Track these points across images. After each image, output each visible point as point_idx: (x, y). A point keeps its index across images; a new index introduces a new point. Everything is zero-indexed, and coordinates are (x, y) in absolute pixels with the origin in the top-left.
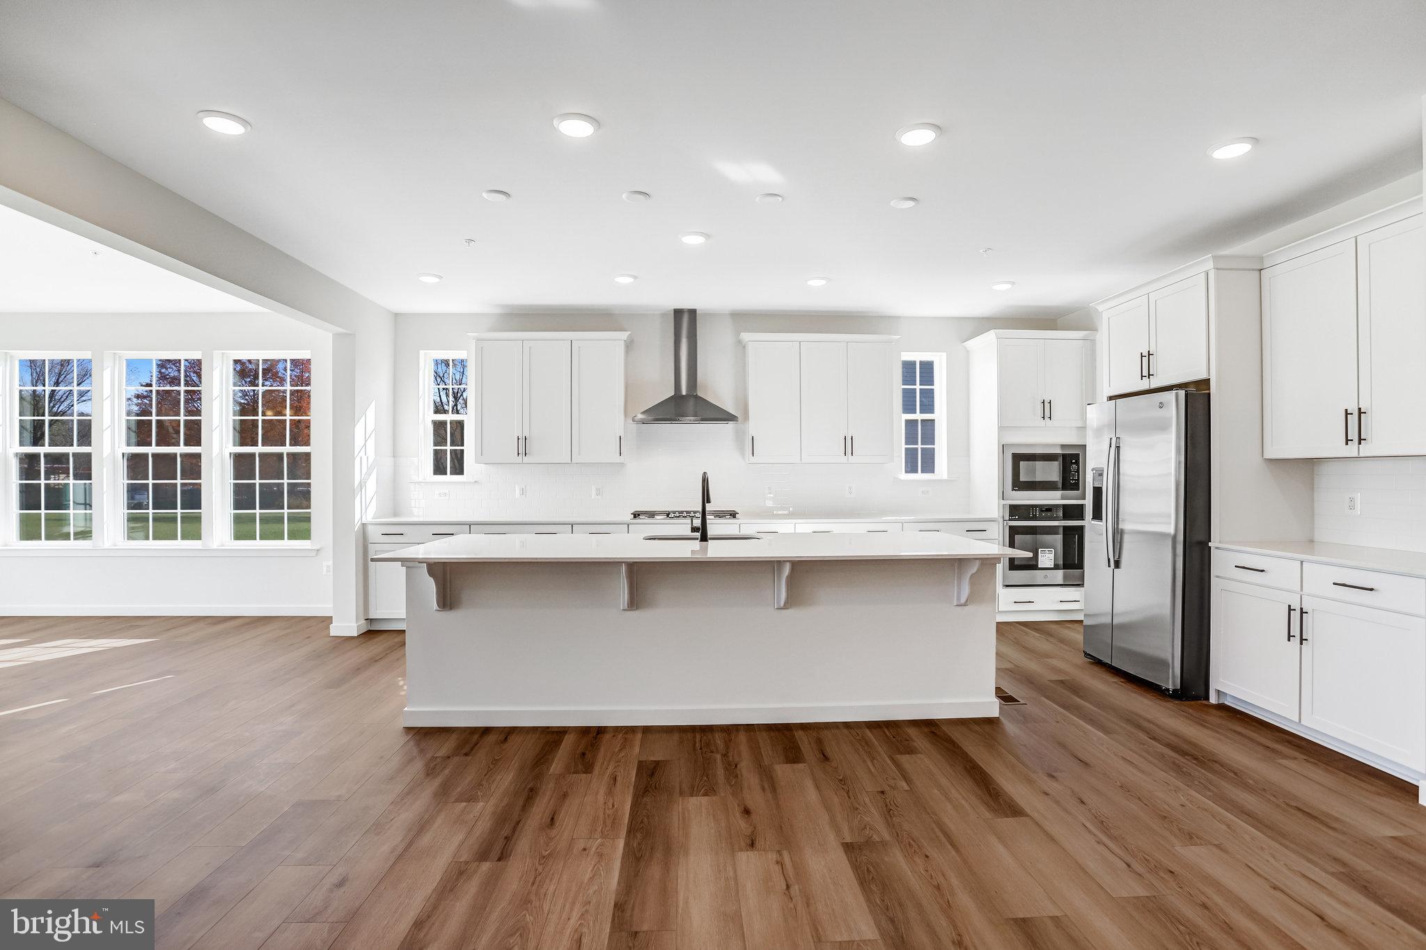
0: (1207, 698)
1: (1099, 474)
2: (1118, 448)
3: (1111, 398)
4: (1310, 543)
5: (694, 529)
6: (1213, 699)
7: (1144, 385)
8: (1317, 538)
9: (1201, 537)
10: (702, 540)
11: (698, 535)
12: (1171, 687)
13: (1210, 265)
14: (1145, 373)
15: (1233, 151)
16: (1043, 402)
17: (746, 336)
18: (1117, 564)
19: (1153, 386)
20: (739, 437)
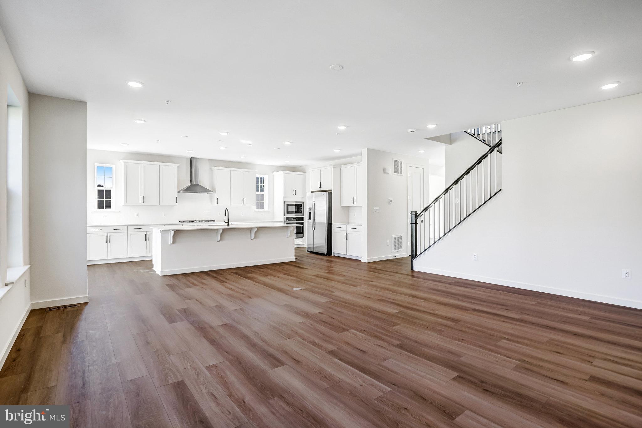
0: (332, 255)
1: (310, 209)
2: (315, 203)
3: (312, 192)
4: (348, 223)
5: (226, 223)
6: (333, 255)
7: (319, 190)
8: (349, 222)
9: (330, 222)
10: (228, 225)
11: (226, 224)
12: (326, 253)
13: (333, 167)
14: (320, 187)
15: (337, 151)
16: (294, 190)
17: (215, 168)
18: (314, 229)
19: (321, 190)
20: (211, 198)
